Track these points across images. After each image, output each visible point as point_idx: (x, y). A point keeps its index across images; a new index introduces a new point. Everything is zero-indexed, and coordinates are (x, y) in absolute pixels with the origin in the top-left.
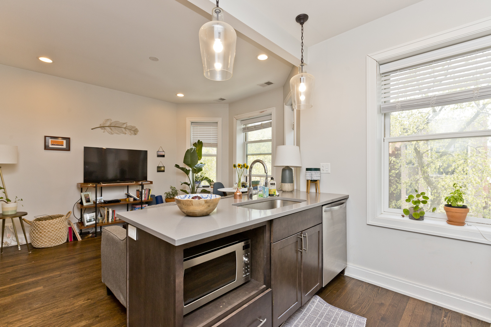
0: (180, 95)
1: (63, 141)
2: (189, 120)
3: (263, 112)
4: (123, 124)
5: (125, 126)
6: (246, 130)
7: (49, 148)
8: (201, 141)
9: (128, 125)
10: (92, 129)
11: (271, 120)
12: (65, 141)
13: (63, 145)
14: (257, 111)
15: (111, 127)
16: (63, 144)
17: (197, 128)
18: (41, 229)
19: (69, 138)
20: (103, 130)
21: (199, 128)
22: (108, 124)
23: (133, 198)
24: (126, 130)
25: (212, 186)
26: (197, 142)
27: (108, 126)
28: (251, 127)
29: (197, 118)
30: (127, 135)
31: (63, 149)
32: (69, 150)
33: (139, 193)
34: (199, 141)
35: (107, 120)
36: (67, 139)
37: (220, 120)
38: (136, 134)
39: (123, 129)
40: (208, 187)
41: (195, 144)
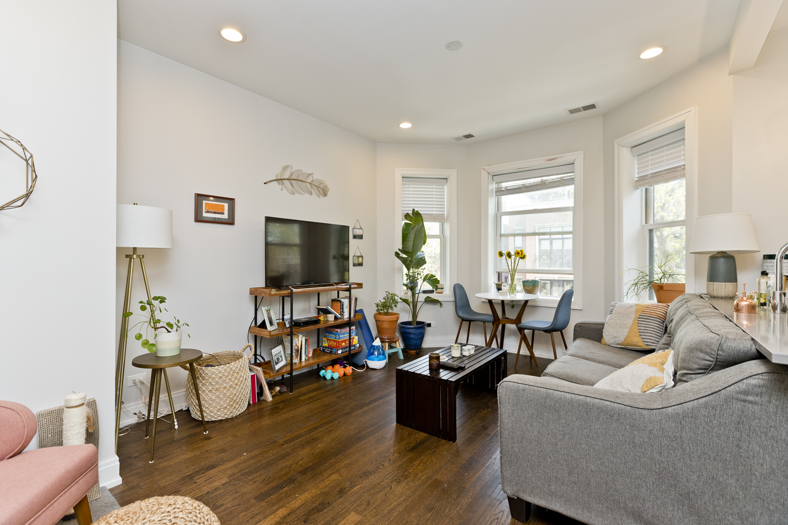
0: (406, 125)
1: (224, 206)
2: (399, 172)
3: (554, 159)
4: (309, 175)
5: (310, 180)
6: (500, 192)
7: (201, 219)
8: (417, 211)
9: (315, 177)
10: (265, 183)
11: (573, 172)
12: (226, 205)
13: (223, 214)
14: (538, 159)
15: (292, 181)
16: (224, 211)
17: (410, 188)
18: (217, 383)
19: (233, 200)
20: (280, 186)
21: (413, 188)
22: (286, 176)
23: (334, 315)
24: (312, 187)
25: (439, 290)
26: (411, 212)
27: (288, 179)
28: (515, 187)
29: (414, 169)
30: (314, 196)
31: (224, 221)
32: (232, 223)
33: (340, 304)
34: (414, 210)
35: (285, 168)
36: (231, 201)
37: (452, 174)
38: (325, 195)
39: (309, 185)
40: (432, 292)
41: (407, 216)
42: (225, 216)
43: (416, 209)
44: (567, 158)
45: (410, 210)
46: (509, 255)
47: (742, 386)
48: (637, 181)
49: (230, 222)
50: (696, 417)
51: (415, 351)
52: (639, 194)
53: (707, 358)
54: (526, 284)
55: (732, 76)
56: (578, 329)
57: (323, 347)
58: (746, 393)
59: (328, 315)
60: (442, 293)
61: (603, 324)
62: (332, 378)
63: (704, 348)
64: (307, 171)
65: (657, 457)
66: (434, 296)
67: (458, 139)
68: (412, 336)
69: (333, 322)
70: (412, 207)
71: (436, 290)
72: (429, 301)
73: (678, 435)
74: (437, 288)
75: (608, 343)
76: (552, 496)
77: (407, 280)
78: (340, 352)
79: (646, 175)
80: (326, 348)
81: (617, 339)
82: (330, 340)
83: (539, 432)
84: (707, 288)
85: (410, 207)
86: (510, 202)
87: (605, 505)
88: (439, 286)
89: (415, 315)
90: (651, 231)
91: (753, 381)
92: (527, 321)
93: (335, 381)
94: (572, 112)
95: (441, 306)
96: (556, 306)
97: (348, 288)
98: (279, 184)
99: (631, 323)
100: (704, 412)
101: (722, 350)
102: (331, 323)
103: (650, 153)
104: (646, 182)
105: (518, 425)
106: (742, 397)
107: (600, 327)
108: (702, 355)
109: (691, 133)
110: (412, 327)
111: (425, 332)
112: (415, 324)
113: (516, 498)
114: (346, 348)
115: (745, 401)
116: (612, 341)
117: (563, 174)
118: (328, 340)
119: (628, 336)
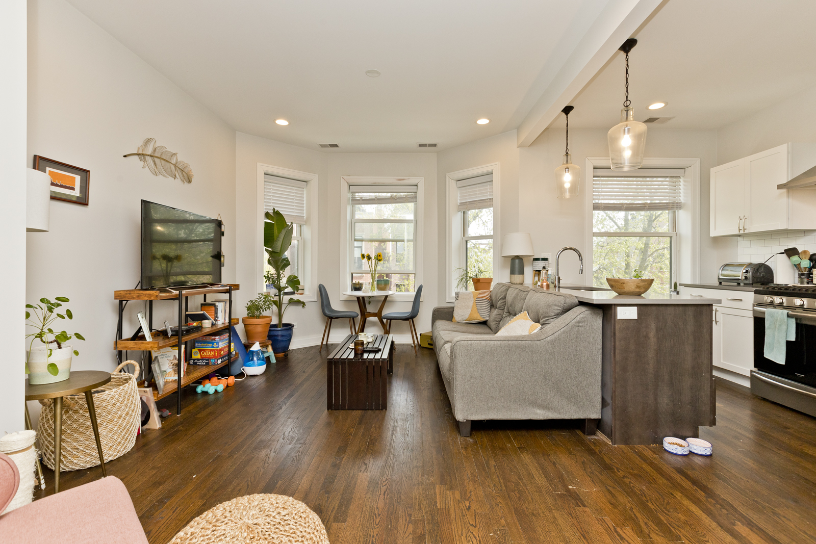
0: (282, 122)
1: (75, 178)
2: (262, 168)
3: (403, 180)
4: (173, 155)
5: (174, 161)
6: (356, 202)
8: (278, 211)
9: (180, 158)
10: (125, 156)
11: (415, 192)
12: (78, 178)
13: (73, 189)
14: (394, 177)
15: (155, 159)
16: (74, 185)
17: (270, 185)
19: (87, 172)
20: (142, 163)
21: (273, 186)
22: (149, 151)
23: (209, 321)
24: (176, 170)
25: (300, 292)
26: (271, 212)
27: (151, 156)
28: (367, 198)
29: (278, 167)
30: (178, 181)
31: (74, 199)
32: (86, 204)
33: (214, 309)
34: (274, 209)
35: (148, 141)
36: (85, 173)
37: (314, 179)
38: (190, 181)
39: (173, 167)
40: (293, 293)
41: (267, 215)
42: (76, 193)
43: (276, 209)
44: (413, 181)
45: (270, 209)
46: (369, 258)
47: (578, 319)
48: (459, 205)
49: (83, 201)
50: (560, 339)
51: (283, 354)
52: (460, 215)
53: (559, 308)
54: (379, 282)
55: (519, 148)
56: (436, 313)
57: (194, 360)
58: (579, 322)
59: (204, 321)
60: (302, 294)
61: (453, 308)
62: (216, 391)
63: (557, 303)
64: (171, 149)
65: (543, 366)
66: (295, 297)
67: (323, 146)
68: (279, 338)
69: (210, 329)
70: (273, 206)
71: (297, 291)
72: (292, 302)
73: (552, 351)
74: (298, 289)
75: (457, 321)
76: (489, 410)
77: (266, 282)
78: (219, 362)
79: (466, 202)
80: (198, 360)
81: (463, 317)
82: (204, 350)
83: (482, 370)
84: (510, 278)
85: (270, 206)
86: (370, 211)
87: (518, 404)
88: (300, 287)
89: (280, 316)
90: (467, 241)
91: (582, 316)
92: (386, 312)
93: (219, 395)
94: (420, 145)
95: (303, 307)
96: (413, 300)
97: (227, 289)
98: (141, 160)
99: (472, 305)
100: (563, 336)
101: (566, 303)
102: (207, 330)
103: (468, 187)
104: (464, 207)
105: (468, 369)
106: (578, 324)
107: (451, 310)
108: (556, 308)
109: (496, 177)
110: (279, 329)
111: (292, 333)
112: (282, 326)
113: (465, 421)
114: (225, 357)
115: (578, 326)
116: (460, 319)
117: (408, 192)
118: (200, 351)
119: (471, 314)
